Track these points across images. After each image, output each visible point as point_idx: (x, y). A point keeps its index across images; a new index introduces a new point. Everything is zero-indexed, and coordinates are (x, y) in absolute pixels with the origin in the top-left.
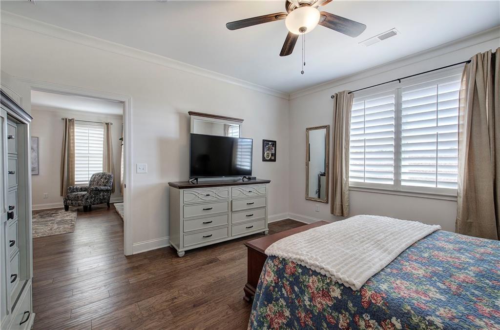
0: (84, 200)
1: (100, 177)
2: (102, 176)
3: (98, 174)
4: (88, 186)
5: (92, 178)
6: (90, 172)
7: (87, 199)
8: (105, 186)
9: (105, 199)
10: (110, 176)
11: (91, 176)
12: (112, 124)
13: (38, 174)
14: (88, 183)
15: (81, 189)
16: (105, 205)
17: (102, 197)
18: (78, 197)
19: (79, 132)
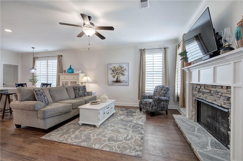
0: (150, 107)
1: (161, 89)
2: (162, 88)
3: (159, 86)
4: (153, 94)
5: (155, 89)
6: (154, 85)
7: (153, 106)
8: (164, 96)
9: (164, 107)
10: (168, 89)
11: (154, 87)
12: (168, 48)
13: (128, 85)
14: (153, 92)
15: (149, 96)
16: (164, 112)
17: (162, 106)
18: (147, 103)
19: (148, 57)
